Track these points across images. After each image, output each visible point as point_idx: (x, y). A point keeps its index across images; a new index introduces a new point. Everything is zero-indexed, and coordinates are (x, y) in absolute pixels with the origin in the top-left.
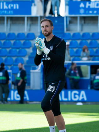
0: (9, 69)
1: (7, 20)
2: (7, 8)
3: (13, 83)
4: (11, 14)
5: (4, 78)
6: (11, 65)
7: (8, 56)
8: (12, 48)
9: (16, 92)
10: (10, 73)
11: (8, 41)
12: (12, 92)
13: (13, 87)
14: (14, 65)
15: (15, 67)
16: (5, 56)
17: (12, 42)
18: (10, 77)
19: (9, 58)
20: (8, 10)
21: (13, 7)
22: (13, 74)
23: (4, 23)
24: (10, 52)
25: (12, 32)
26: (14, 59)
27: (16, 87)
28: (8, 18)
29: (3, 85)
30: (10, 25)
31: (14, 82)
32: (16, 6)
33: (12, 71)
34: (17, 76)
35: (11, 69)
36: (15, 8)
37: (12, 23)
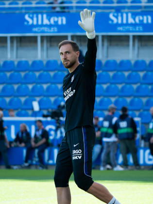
0: (135, 116)
1: (134, 41)
2: (133, 22)
3: (143, 138)
4: (139, 31)
5: (129, 130)
6: (139, 110)
7: (135, 96)
8: (142, 84)
9: (148, 151)
10: (138, 122)
11: (134, 73)
12: (141, 152)
13: (142, 144)
14: (145, 110)
15: (146, 113)
16: (129, 96)
17: (142, 74)
18: (138, 129)
19: (136, 99)
20: (135, 25)
21: (143, 21)
22: (142, 123)
23: (128, 45)
24: (138, 89)
25: (140, 59)
26: (144, 100)
27: (147, 144)
28: (134, 37)
29: (127, 141)
30: (138, 48)
31: (144, 136)
32: (147, 19)
33: (142, 119)
34: (148, 126)
35: (140, 116)
36: (145, 22)
37: (141, 45)
